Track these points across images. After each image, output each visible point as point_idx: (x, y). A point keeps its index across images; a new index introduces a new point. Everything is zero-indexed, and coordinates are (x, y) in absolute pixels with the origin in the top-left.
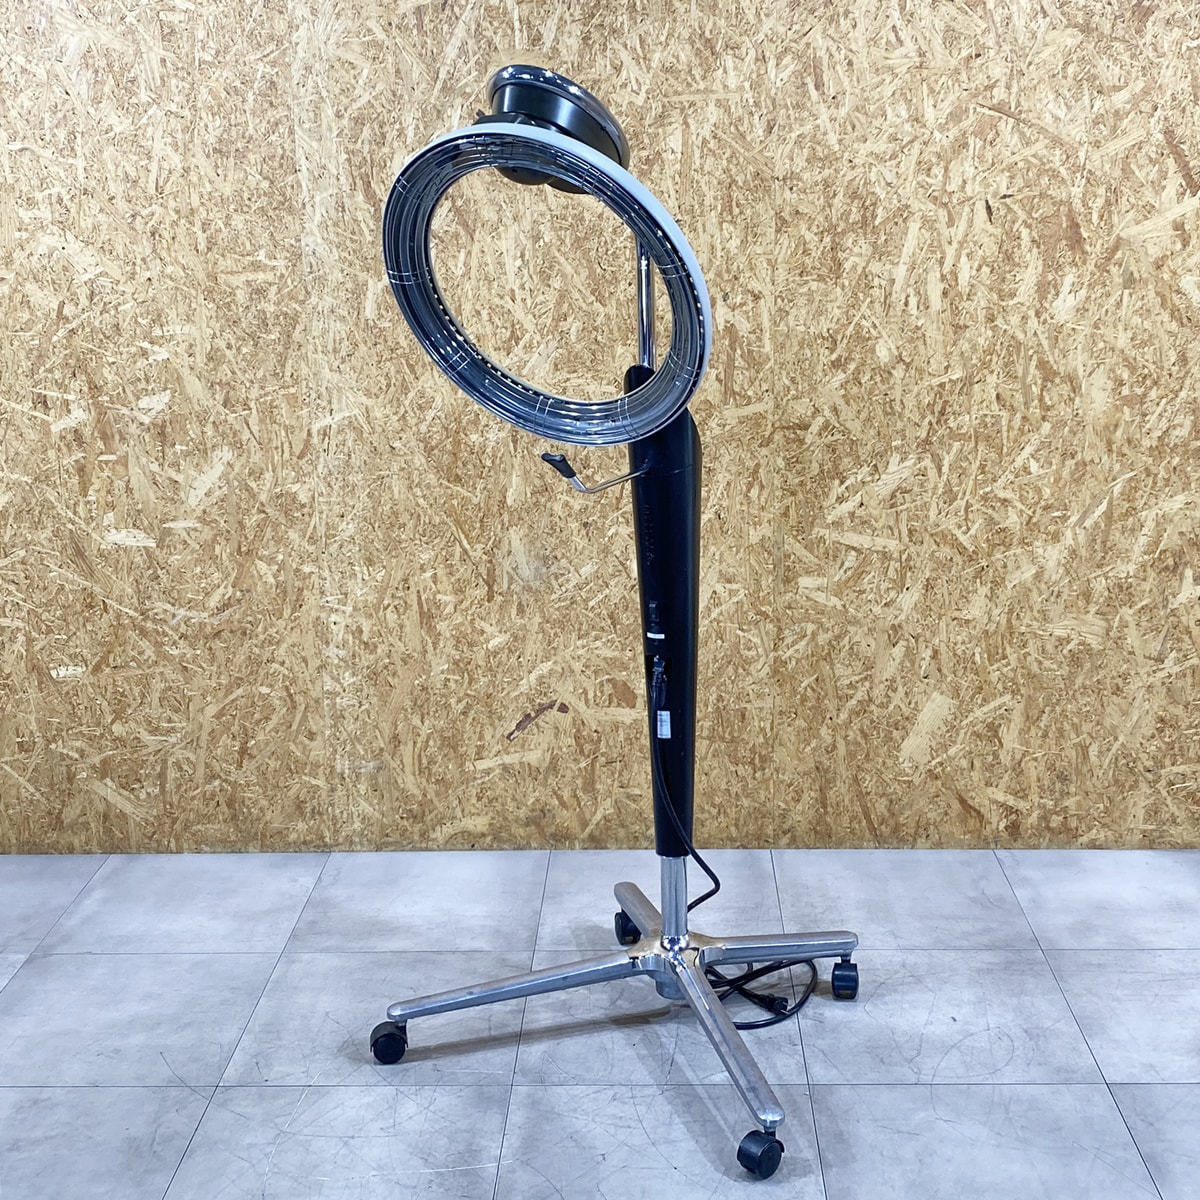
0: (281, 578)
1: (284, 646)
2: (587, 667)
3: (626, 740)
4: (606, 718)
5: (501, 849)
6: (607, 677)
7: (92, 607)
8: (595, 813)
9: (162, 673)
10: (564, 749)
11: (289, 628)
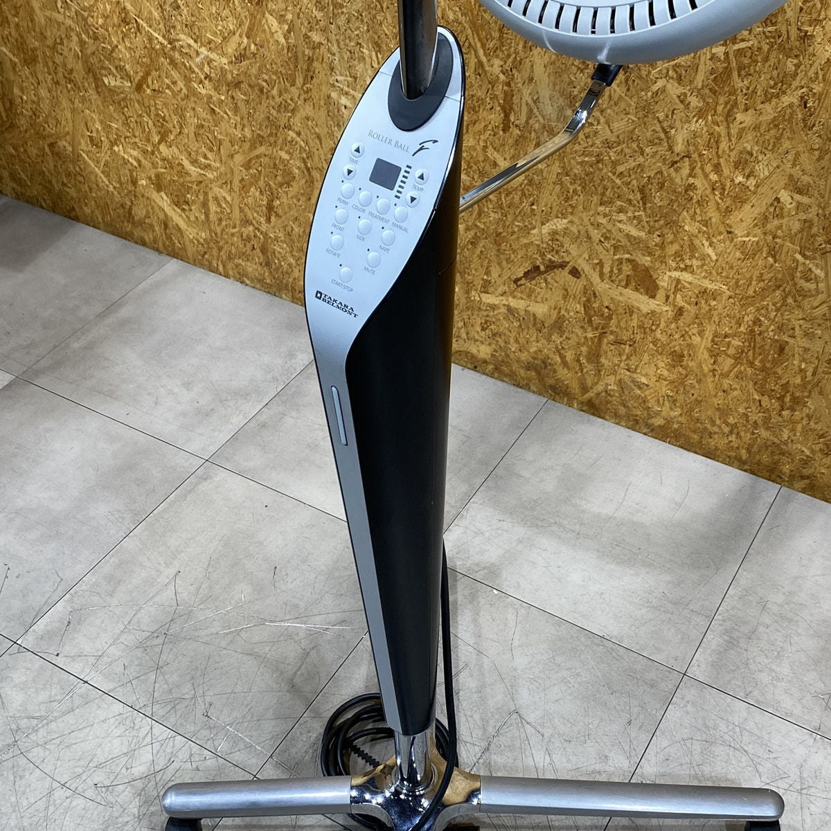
0: (292, 41)
1: (299, 115)
2: (607, 238)
3: (639, 327)
4: (621, 299)
5: (503, 381)
6: (627, 256)
7: (128, 24)
8: (597, 383)
9: (194, 109)
10: (572, 314)
11: (302, 98)
